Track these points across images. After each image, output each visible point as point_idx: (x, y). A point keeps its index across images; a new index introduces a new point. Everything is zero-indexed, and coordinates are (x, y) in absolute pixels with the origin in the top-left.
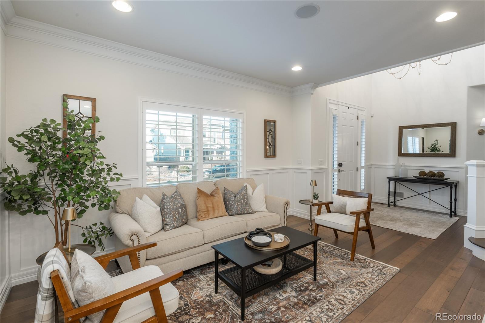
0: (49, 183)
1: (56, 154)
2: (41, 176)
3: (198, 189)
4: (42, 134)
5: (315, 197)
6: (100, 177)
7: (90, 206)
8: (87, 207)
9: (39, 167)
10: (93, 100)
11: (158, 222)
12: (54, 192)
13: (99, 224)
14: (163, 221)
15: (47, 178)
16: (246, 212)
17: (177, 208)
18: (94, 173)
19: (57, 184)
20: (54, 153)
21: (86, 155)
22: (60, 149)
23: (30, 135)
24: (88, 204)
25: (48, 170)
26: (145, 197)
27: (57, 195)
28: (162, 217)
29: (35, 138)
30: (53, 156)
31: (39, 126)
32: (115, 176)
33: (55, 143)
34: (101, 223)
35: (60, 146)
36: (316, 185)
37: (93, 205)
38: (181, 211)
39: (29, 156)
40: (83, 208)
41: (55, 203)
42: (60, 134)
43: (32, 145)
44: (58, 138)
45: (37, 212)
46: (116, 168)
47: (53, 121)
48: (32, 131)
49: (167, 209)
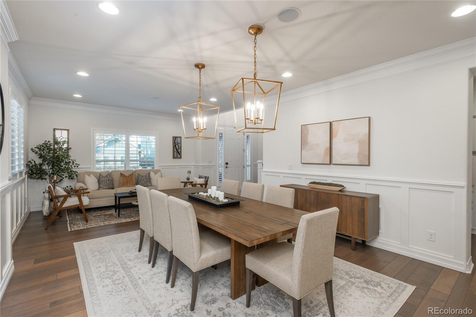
0: (47, 168)
1: (50, 155)
2: (44, 164)
3: (121, 173)
4: (45, 147)
5: (188, 179)
6: (69, 165)
7: (65, 177)
8: (63, 178)
9: (43, 161)
10: (68, 130)
11: (96, 186)
12: (49, 172)
13: (69, 187)
14: (99, 186)
15: (46, 166)
16: (146, 185)
17: (106, 181)
18: (67, 163)
19: (50, 168)
20: (49, 155)
21: (63, 155)
22: (52, 153)
23: (39, 147)
24: (64, 177)
25: (47, 162)
26: (92, 175)
27: (50, 172)
28: (99, 184)
29: (42, 149)
30: (49, 156)
31: (43, 144)
32: (76, 165)
33: (50, 151)
34: (70, 186)
35: (52, 152)
36: (190, 173)
37: (66, 177)
38: (109, 182)
39: (39, 156)
40: (62, 178)
41: (50, 176)
42: (52, 147)
43: (41, 151)
44: (51, 149)
45: (42, 179)
46: (75, 161)
47: (49, 142)
48: (40, 146)
49: (101, 181)
